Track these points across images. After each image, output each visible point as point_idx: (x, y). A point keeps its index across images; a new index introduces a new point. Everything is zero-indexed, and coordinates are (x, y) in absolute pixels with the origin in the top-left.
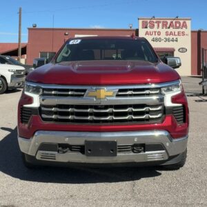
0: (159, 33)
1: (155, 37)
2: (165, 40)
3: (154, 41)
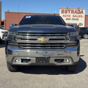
0: (70, 16)
1: (67, 18)
2: (72, 19)
3: (67, 20)
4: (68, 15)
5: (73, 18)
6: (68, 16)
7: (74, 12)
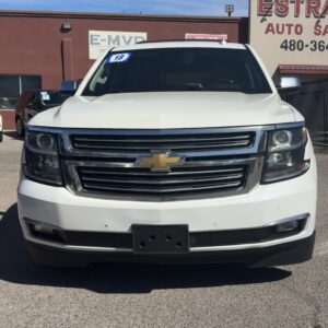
0: (299, 29)
1: (289, 38)
2: (312, 46)
3: (286, 48)
4: (290, 26)
5: (318, 39)
6: (293, 29)
7: (320, 11)
